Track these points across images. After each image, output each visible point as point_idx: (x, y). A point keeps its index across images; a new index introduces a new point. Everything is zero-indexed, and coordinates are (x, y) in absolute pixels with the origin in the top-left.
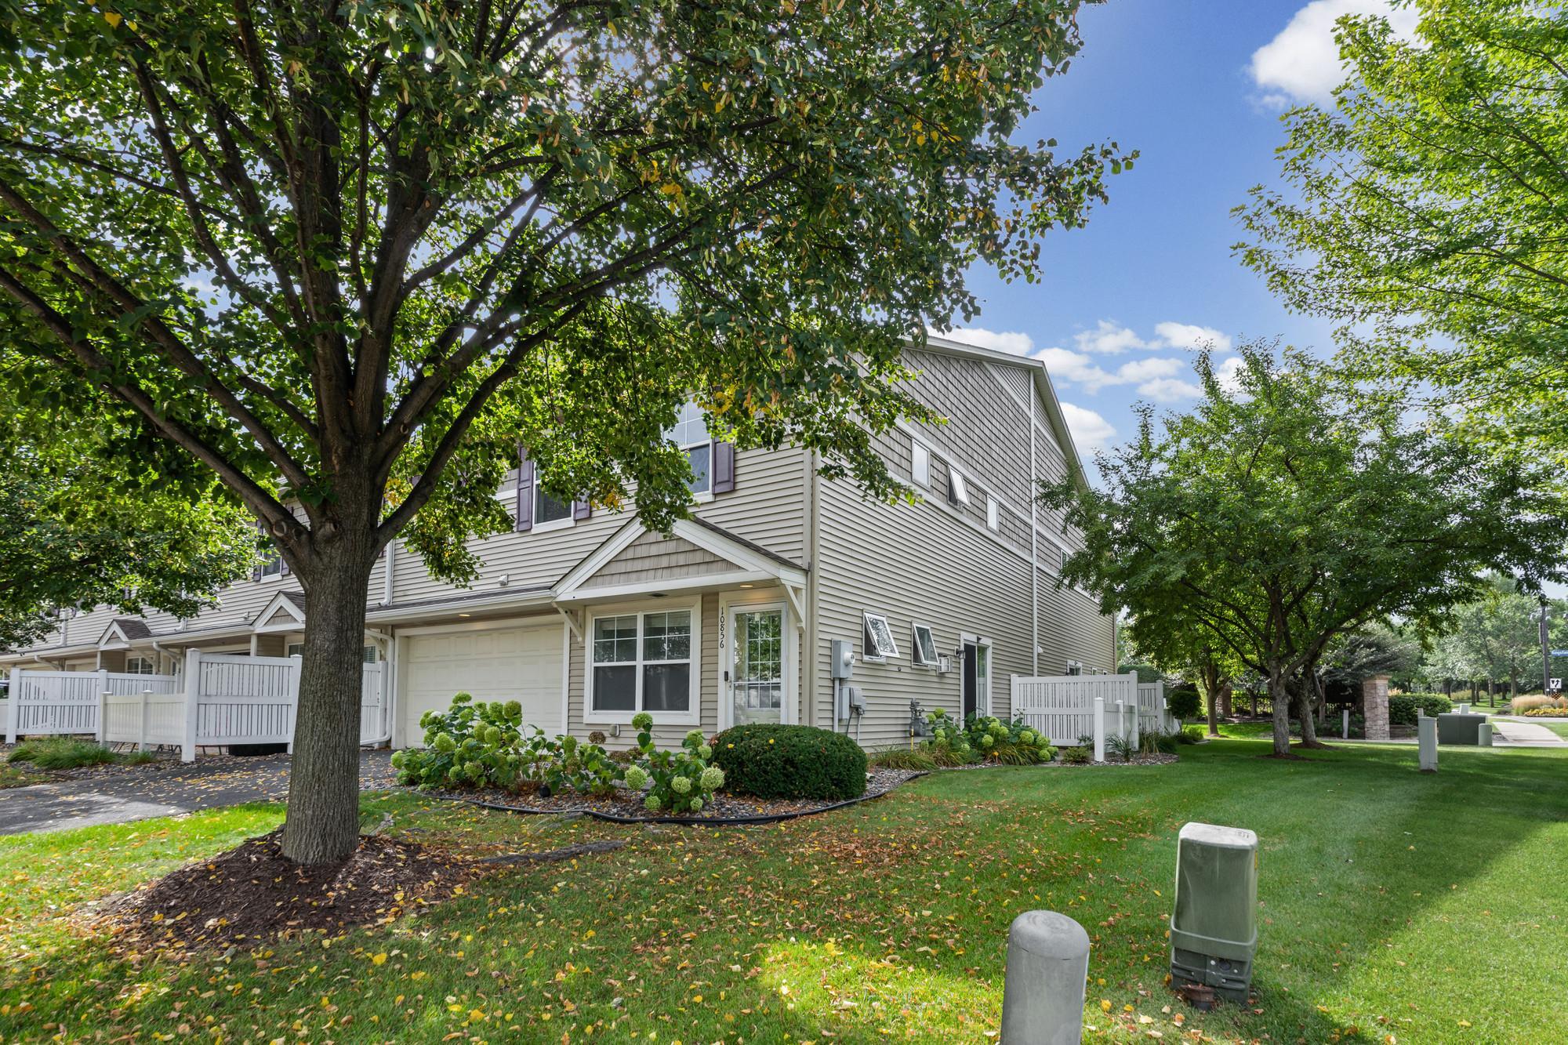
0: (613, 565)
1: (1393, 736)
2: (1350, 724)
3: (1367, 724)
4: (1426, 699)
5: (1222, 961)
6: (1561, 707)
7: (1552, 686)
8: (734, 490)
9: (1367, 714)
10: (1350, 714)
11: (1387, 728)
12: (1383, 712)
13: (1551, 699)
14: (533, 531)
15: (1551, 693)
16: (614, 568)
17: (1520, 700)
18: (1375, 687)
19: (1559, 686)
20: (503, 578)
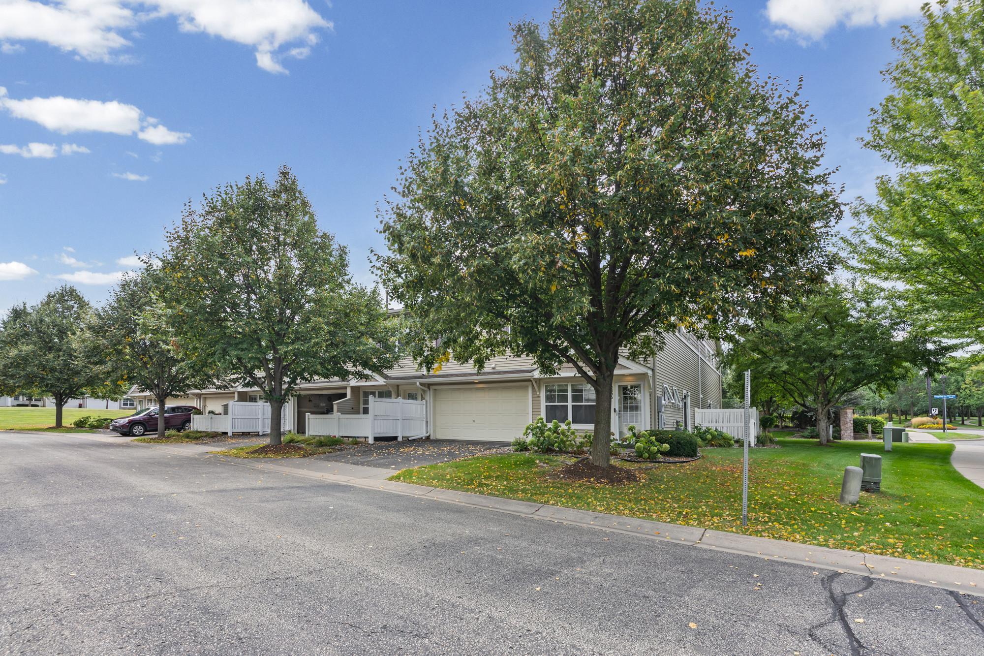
1: (855, 438)
2: (833, 432)
3: (842, 432)
4: (872, 420)
5: (875, 483)
6: (937, 424)
7: (933, 412)
9: (842, 427)
10: (833, 427)
11: (852, 434)
12: (850, 426)
13: (932, 420)
15: (932, 416)
17: (916, 420)
18: (846, 413)
19: (937, 413)
20: (493, 366)
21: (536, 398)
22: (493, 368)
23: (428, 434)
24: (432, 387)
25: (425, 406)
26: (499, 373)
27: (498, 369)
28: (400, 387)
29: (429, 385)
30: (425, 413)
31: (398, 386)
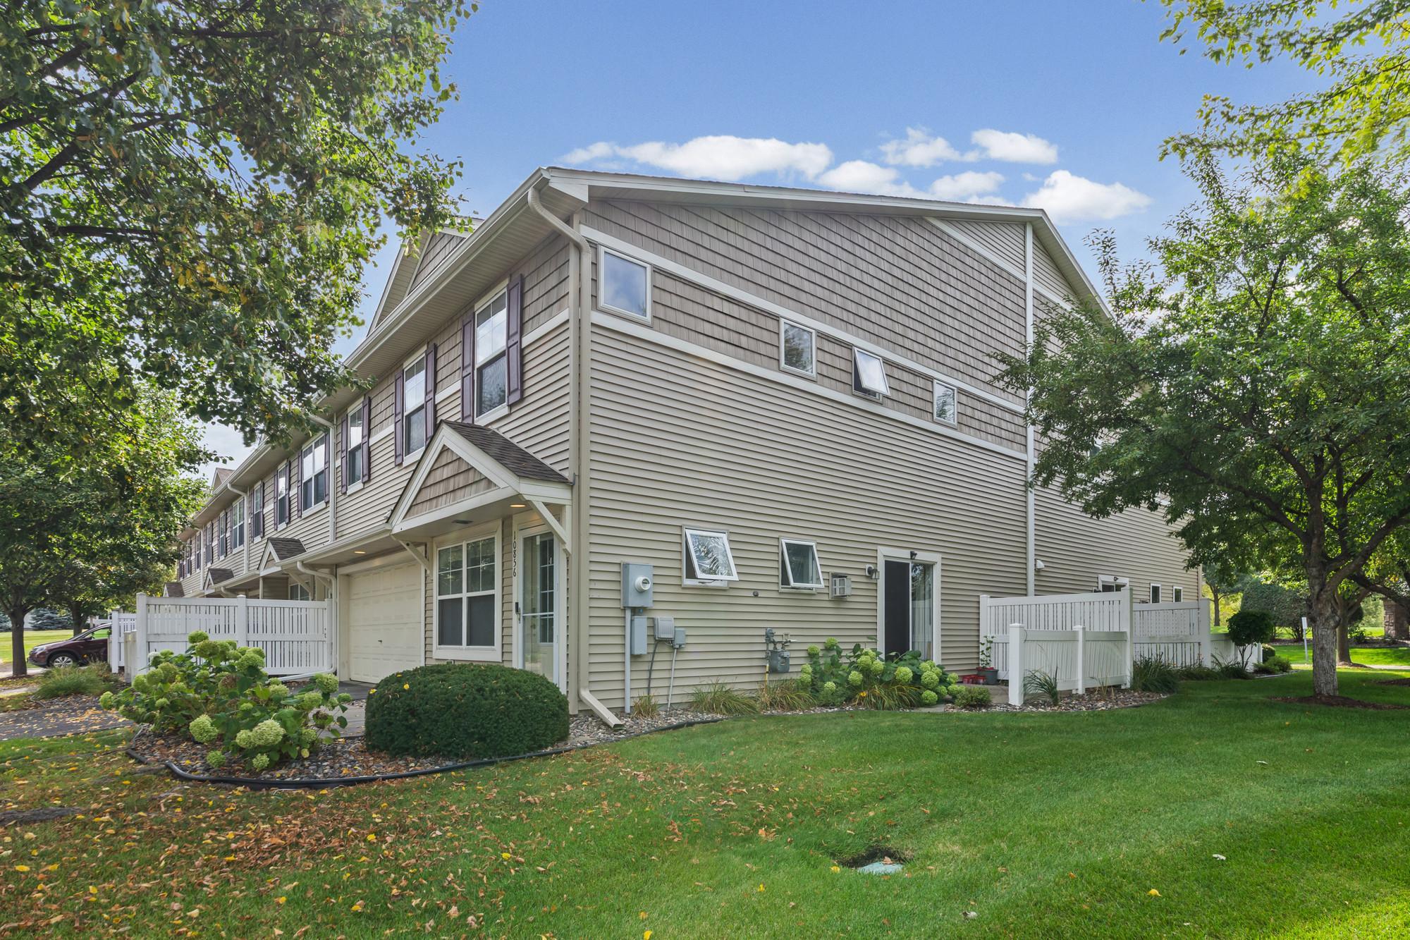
0: (423, 492)
8: (522, 399)
14: (404, 464)
21: (429, 584)
30: (327, 626)
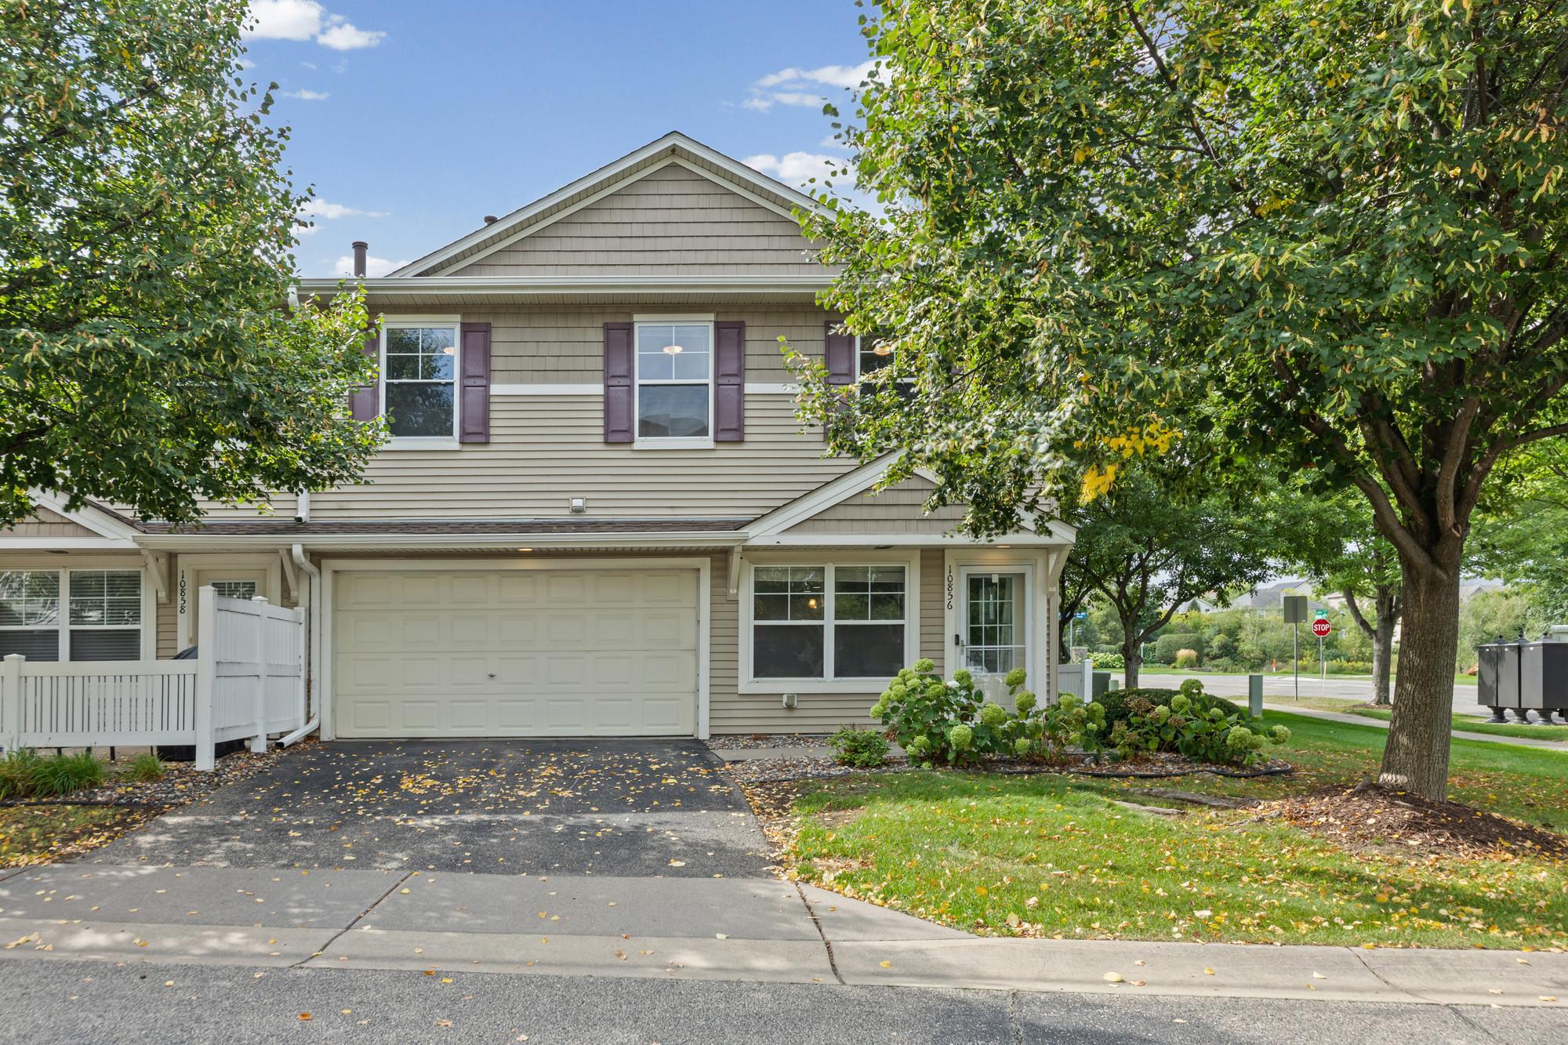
0: (842, 509)
14: (636, 446)
16: (841, 513)
20: (577, 503)
21: (724, 603)
22: (578, 511)
23: (314, 724)
24: (330, 565)
25: (302, 629)
26: (596, 526)
27: (592, 515)
28: (181, 560)
29: (316, 557)
30: (302, 651)
31: (172, 556)
